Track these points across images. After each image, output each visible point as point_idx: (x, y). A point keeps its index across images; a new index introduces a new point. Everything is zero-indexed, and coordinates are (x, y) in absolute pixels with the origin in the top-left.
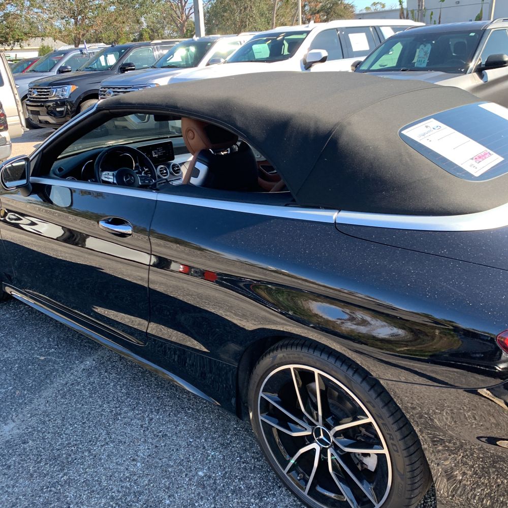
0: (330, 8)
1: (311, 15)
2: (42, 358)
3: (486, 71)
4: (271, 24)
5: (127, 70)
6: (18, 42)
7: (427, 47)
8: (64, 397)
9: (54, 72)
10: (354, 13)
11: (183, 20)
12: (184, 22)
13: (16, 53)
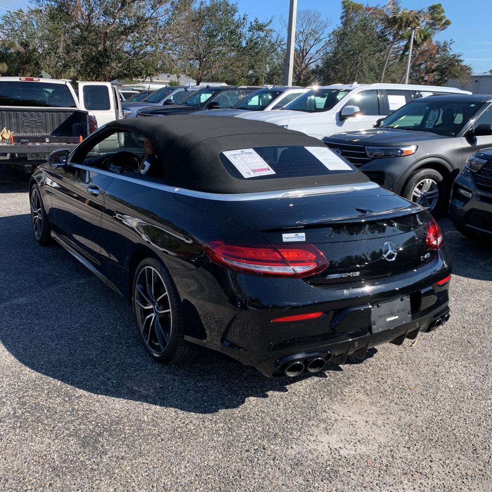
0: (446, 68)
1: (426, 73)
2: (57, 275)
3: (477, 137)
4: (379, 79)
5: (214, 108)
6: (150, 76)
7: (435, 112)
8: (58, 293)
9: (161, 104)
10: (471, 75)
11: (302, 68)
12: (302, 70)
13: (149, 85)
